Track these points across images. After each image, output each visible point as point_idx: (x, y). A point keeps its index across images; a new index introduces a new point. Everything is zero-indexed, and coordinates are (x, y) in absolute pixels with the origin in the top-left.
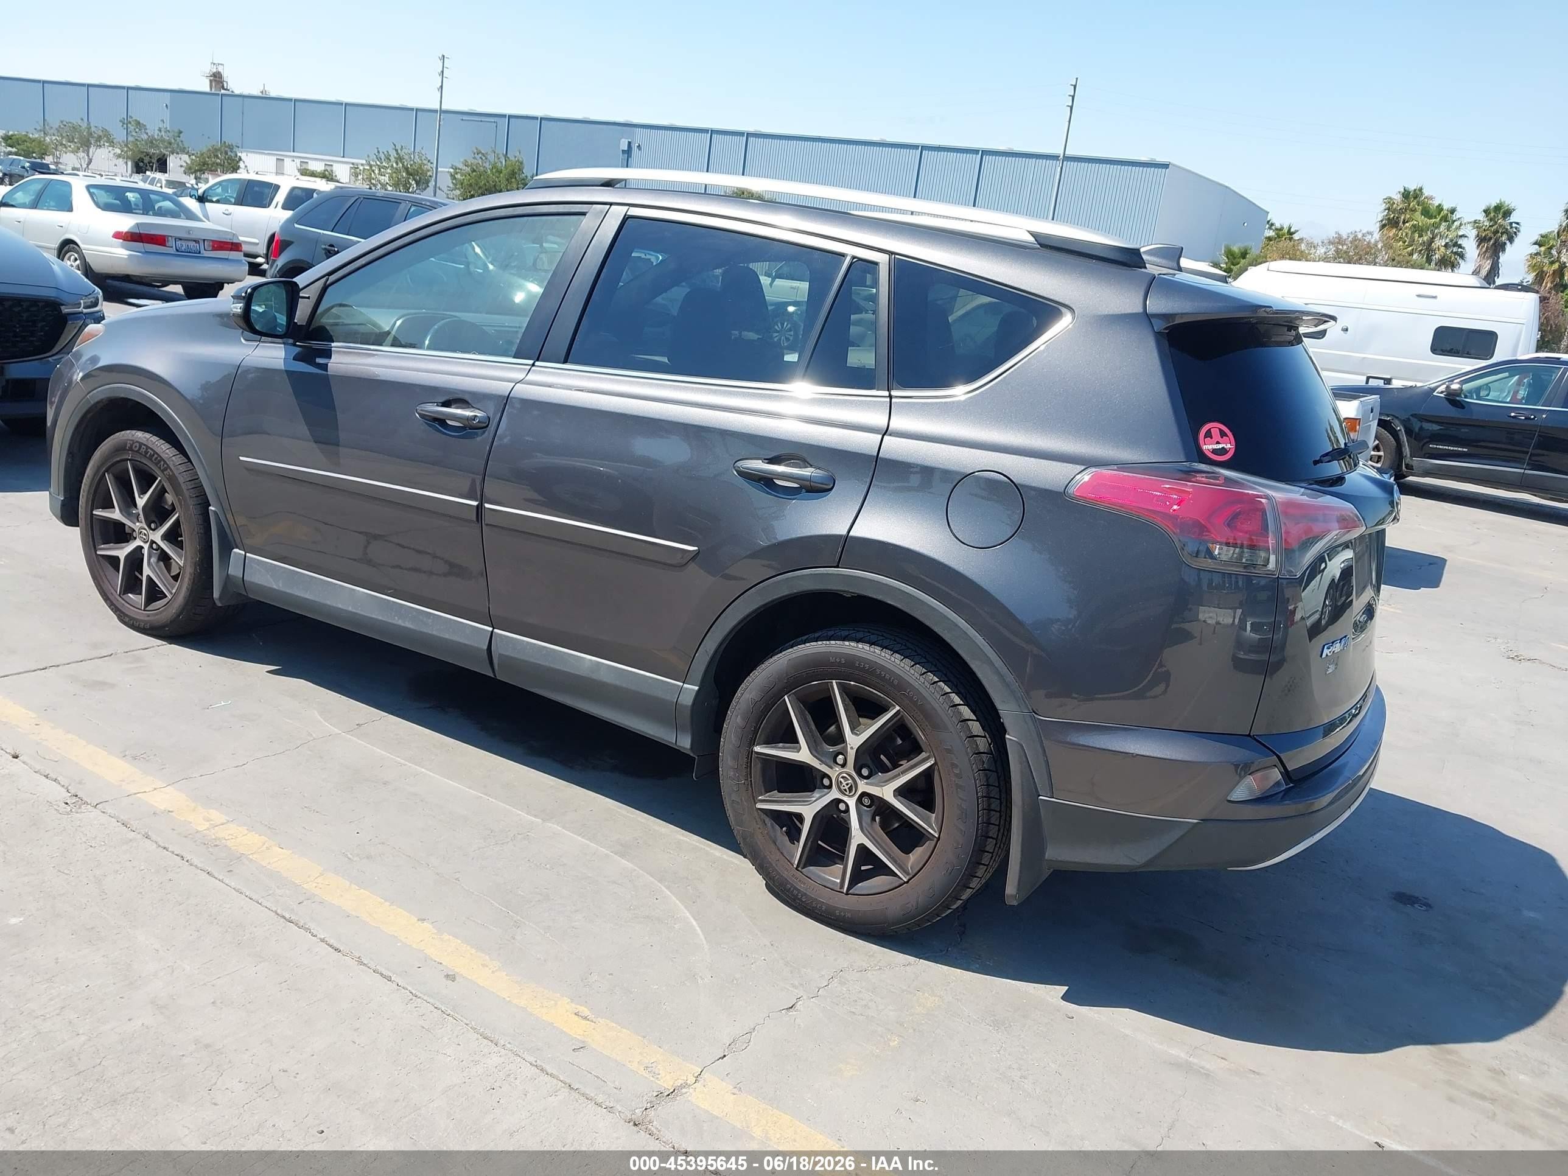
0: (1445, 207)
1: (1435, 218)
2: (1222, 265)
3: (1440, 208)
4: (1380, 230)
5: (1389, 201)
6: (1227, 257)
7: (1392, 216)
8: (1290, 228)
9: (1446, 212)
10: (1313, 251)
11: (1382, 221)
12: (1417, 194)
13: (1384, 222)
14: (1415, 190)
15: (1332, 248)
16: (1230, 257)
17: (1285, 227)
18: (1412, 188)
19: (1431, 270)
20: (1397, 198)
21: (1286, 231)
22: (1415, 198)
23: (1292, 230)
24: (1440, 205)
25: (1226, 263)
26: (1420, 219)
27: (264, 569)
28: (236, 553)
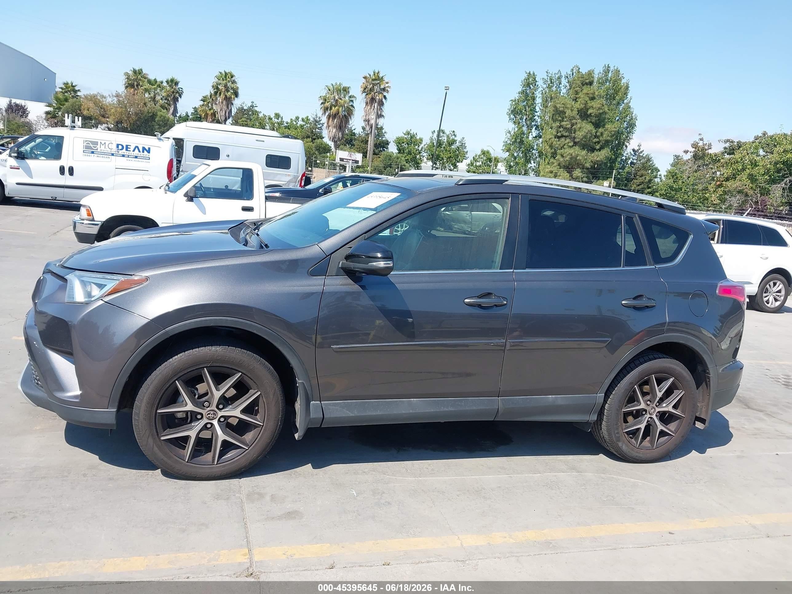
0: (158, 80)
1: (154, 85)
2: (54, 105)
3: (155, 81)
4: (126, 89)
5: (126, 74)
6: (57, 101)
7: (130, 82)
8: (72, 84)
9: (159, 83)
10: (104, 99)
11: (125, 84)
12: (140, 72)
13: (126, 85)
14: (139, 70)
15: (115, 99)
16: (58, 100)
17: (69, 83)
18: (137, 69)
19: (257, 128)
20: (131, 73)
21: (70, 85)
22: (140, 74)
23: (73, 85)
24: (155, 79)
25: (56, 104)
26: (147, 86)
27: (340, 407)
28: (313, 404)
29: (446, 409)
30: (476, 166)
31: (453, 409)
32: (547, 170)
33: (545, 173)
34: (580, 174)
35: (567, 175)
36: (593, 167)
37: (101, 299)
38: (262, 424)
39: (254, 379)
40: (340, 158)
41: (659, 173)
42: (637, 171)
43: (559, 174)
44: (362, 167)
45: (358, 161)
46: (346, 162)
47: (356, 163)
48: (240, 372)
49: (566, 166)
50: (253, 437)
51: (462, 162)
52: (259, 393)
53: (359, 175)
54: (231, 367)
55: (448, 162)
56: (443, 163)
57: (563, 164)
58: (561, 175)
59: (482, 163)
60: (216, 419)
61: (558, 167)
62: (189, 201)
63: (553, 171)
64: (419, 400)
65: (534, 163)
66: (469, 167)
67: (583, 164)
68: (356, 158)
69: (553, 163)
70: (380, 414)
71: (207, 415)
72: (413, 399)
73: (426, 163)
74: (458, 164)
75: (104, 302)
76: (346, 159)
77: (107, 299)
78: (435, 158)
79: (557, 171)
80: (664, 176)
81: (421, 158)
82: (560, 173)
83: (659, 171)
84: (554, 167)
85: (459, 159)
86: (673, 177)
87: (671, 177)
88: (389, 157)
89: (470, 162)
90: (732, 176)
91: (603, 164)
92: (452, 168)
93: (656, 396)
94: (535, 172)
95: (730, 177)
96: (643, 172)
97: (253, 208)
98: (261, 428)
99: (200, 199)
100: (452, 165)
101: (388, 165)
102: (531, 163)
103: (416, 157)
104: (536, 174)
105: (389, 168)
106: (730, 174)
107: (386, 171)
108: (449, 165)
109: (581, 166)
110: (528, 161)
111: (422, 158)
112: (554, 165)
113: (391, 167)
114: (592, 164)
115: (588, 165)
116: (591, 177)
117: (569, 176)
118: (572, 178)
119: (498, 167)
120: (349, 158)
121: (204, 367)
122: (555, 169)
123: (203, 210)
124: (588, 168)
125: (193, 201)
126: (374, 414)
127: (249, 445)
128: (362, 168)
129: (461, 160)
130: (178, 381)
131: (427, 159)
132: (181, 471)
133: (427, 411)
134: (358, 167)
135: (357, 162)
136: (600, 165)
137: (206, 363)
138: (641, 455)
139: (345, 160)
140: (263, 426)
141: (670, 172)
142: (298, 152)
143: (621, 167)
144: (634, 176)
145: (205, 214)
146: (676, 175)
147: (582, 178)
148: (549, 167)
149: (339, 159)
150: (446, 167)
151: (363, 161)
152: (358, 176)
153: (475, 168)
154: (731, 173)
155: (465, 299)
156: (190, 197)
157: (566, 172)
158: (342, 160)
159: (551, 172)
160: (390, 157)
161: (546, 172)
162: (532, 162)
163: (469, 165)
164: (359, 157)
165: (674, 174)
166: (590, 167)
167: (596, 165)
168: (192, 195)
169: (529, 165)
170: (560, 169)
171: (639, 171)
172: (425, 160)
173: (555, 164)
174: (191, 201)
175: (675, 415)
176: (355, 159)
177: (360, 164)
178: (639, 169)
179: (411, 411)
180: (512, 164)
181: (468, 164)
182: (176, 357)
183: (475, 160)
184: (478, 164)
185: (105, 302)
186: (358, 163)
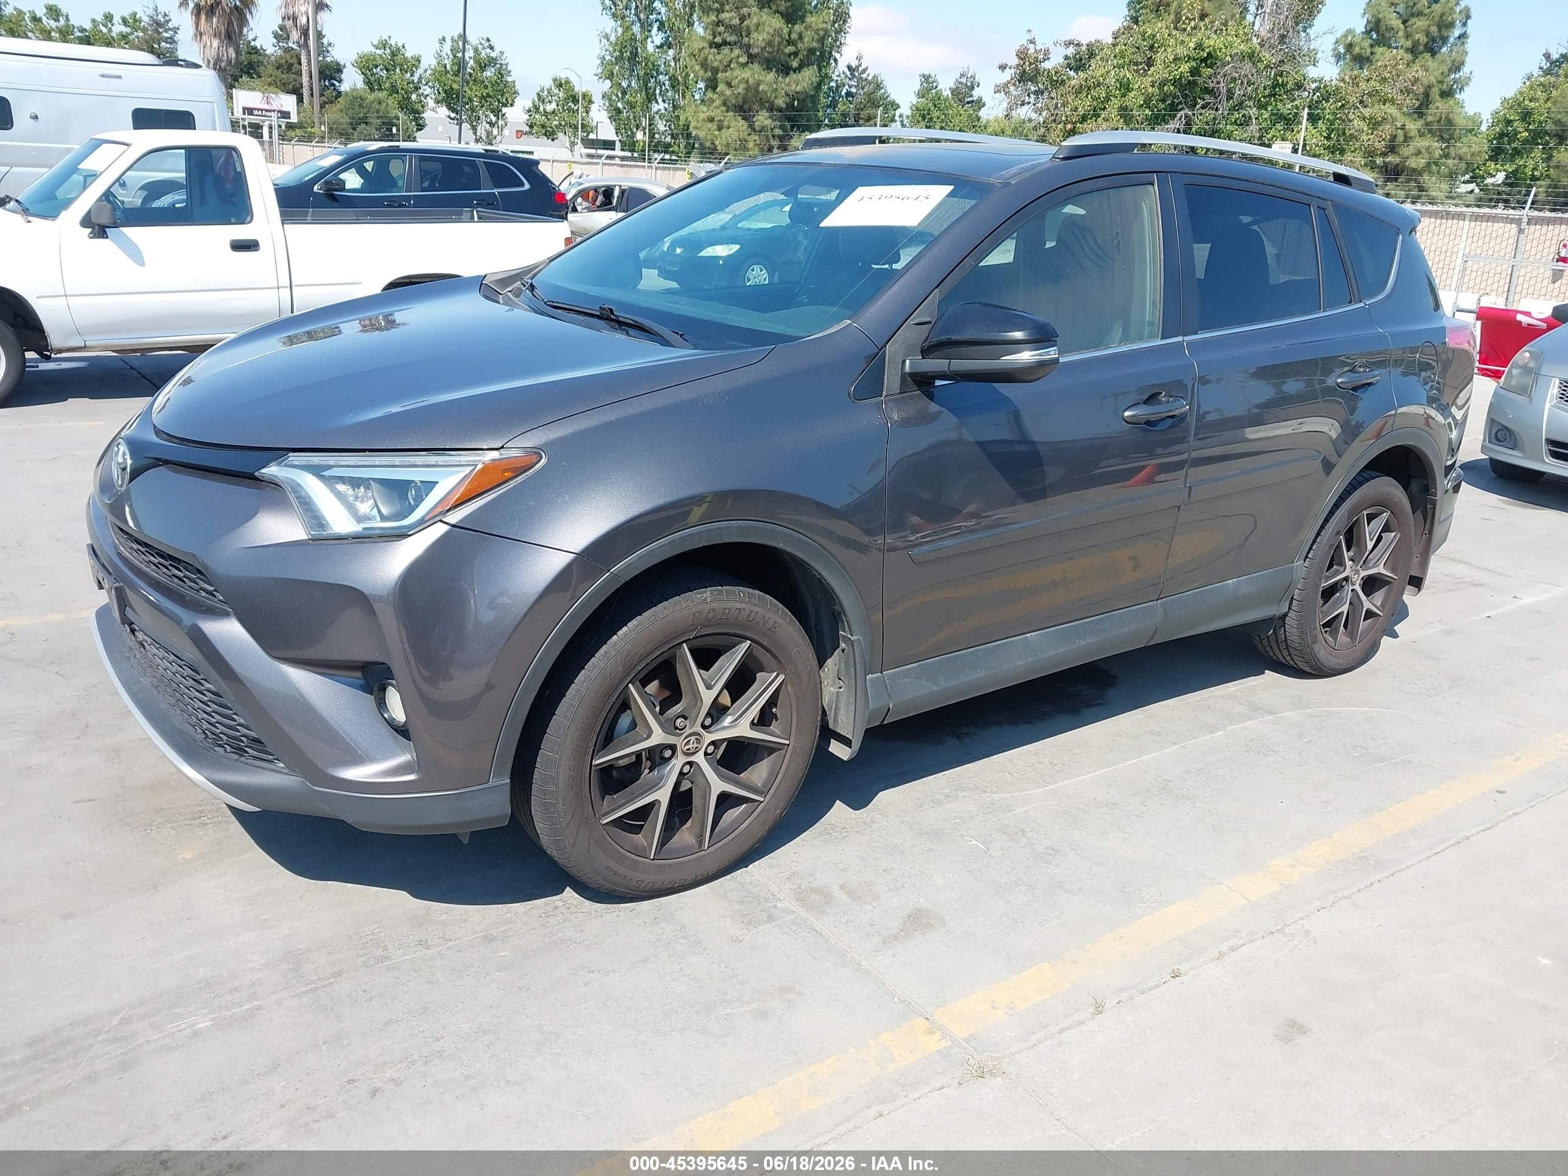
27: (915, 678)
28: (872, 680)
29: (1083, 643)
30: (545, 112)
31: (1094, 640)
32: (702, 116)
33: (698, 122)
34: (768, 122)
35: (743, 126)
36: (790, 106)
37: (438, 518)
38: (787, 742)
39: (773, 650)
40: (244, 109)
41: (898, 112)
42: (858, 110)
43: (726, 123)
44: (300, 125)
45: (289, 113)
46: (260, 116)
47: (284, 118)
48: (747, 638)
49: (739, 106)
50: (770, 774)
51: (512, 105)
52: (781, 678)
53: (398, 147)
54: (731, 631)
55: (482, 106)
56: (473, 110)
57: (733, 102)
58: (732, 124)
59: (557, 106)
60: (700, 753)
61: (724, 108)
62: (98, 237)
63: (714, 118)
64: (1041, 634)
65: (664, 101)
66: (530, 116)
67: (772, 100)
68: (282, 106)
69: (712, 101)
70: (981, 675)
71: (685, 746)
72: (1029, 635)
73: (433, 110)
74: (504, 110)
75: (449, 527)
76: (258, 110)
77: (455, 517)
78: (451, 99)
79: (722, 118)
80: (908, 117)
81: (421, 101)
82: (729, 121)
83: (898, 107)
84: (715, 108)
85: (507, 100)
86: (924, 118)
87: (920, 119)
88: (359, 100)
89: (531, 105)
90: (1091, 112)
91: (809, 98)
92: (494, 119)
93: (1364, 548)
94: (667, 121)
95: (1089, 114)
96: (871, 111)
97: (256, 241)
98: (785, 751)
99: (123, 229)
100: (492, 112)
101: (359, 119)
102: (657, 102)
103: (409, 98)
104: (670, 125)
105: (363, 126)
106: (1089, 108)
107: (356, 133)
108: (486, 116)
109: (767, 105)
110: (650, 98)
111: (422, 98)
112: (715, 104)
113: (367, 123)
114: (788, 100)
115: (781, 102)
116: (789, 126)
117: (746, 126)
118: (754, 130)
119: (591, 114)
120: (266, 107)
121: (683, 642)
122: (718, 113)
123: (135, 254)
124: (782, 108)
125: (107, 237)
126: (973, 678)
127: (763, 793)
128: (301, 127)
129: (509, 100)
130: (633, 684)
131: (437, 102)
132: (643, 882)
133: (1054, 653)
134: (290, 126)
135: (285, 115)
136: (804, 100)
137: (687, 632)
138: (1341, 661)
139: (256, 112)
140: (789, 745)
141: (917, 109)
142: (208, 99)
143: (829, 103)
144: (855, 121)
145: (144, 265)
146: (929, 114)
147: (772, 130)
148: (705, 109)
149: (241, 111)
150: (479, 117)
151: (299, 113)
152: (397, 149)
153: (543, 118)
154: (1090, 106)
155: (1125, 411)
156: (99, 225)
157: (740, 119)
158: (249, 111)
159: (711, 120)
160: (362, 100)
161: (700, 119)
162: (660, 100)
163: (529, 111)
164: (288, 102)
165: (925, 112)
166: (784, 106)
167: (796, 102)
168: (104, 221)
169: (655, 107)
170: (727, 112)
171: (862, 110)
172: (431, 103)
173: (718, 103)
174: (104, 238)
175: (1385, 578)
176: (280, 108)
177: (294, 119)
178: (862, 106)
179: (1030, 659)
180: (620, 105)
181: (527, 108)
182: (625, 629)
183: (542, 99)
184: (550, 107)
185: (453, 526)
186: (290, 118)
